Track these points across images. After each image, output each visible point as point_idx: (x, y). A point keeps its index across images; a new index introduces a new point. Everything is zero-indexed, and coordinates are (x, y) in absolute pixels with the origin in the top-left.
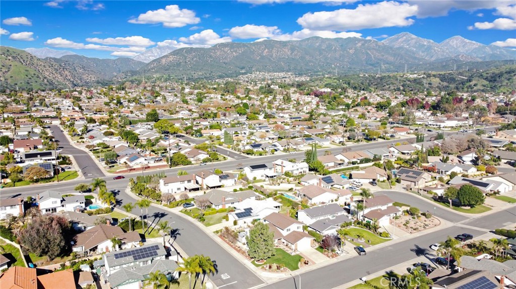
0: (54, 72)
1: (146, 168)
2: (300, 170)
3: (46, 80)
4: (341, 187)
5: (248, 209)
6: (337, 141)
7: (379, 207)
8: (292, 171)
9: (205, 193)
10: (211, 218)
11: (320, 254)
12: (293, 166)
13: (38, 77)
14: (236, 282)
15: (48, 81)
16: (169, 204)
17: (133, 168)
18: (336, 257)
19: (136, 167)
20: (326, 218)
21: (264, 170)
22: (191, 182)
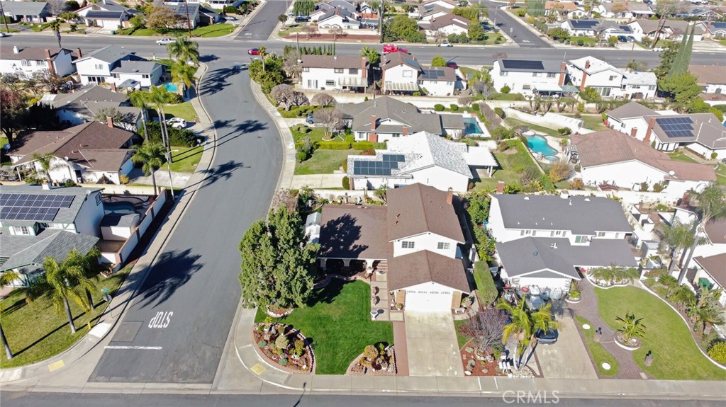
1: (338, 36)
2: (630, 90)
5: (394, 157)
9: (366, 99)
10: (327, 157)
11: (454, 345)
12: (611, 78)
14: (161, 348)
16: (287, 110)
17: (317, 33)
18: (487, 374)
19: (322, 32)
20: (560, 236)
21: (534, 75)
22: (356, 73)
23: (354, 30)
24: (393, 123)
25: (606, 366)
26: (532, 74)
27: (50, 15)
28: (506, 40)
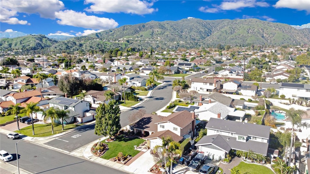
0: (303, 37)
3: (294, 41)
5: (194, 107)
9: (210, 93)
13: (290, 40)
14: (68, 142)
15: (296, 42)
16: (179, 96)
20: (232, 136)
22: (212, 85)
23: (234, 76)
26: (297, 89)
27: (132, 69)
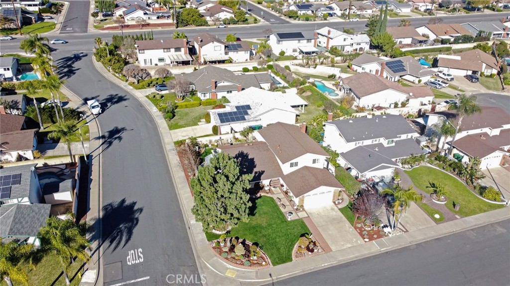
1: (143, 25)
2: (355, 47)
4: (417, 81)
5: (243, 107)
6: (423, 9)
7: (486, 130)
8: (343, 47)
9: (195, 69)
10: (187, 114)
11: (348, 224)
12: (345, 40)
14: (148, 277)
16: (136, 83)
17: (126, 24)
18: (378, 238)
19: (130, 23)
20: (377, 142)
21: (299, 42)
22: (180, 51)
23: (154, 20)
24: (226, 84)
25: (437, 216)
26: (297, 41)
28: (260, 20)
